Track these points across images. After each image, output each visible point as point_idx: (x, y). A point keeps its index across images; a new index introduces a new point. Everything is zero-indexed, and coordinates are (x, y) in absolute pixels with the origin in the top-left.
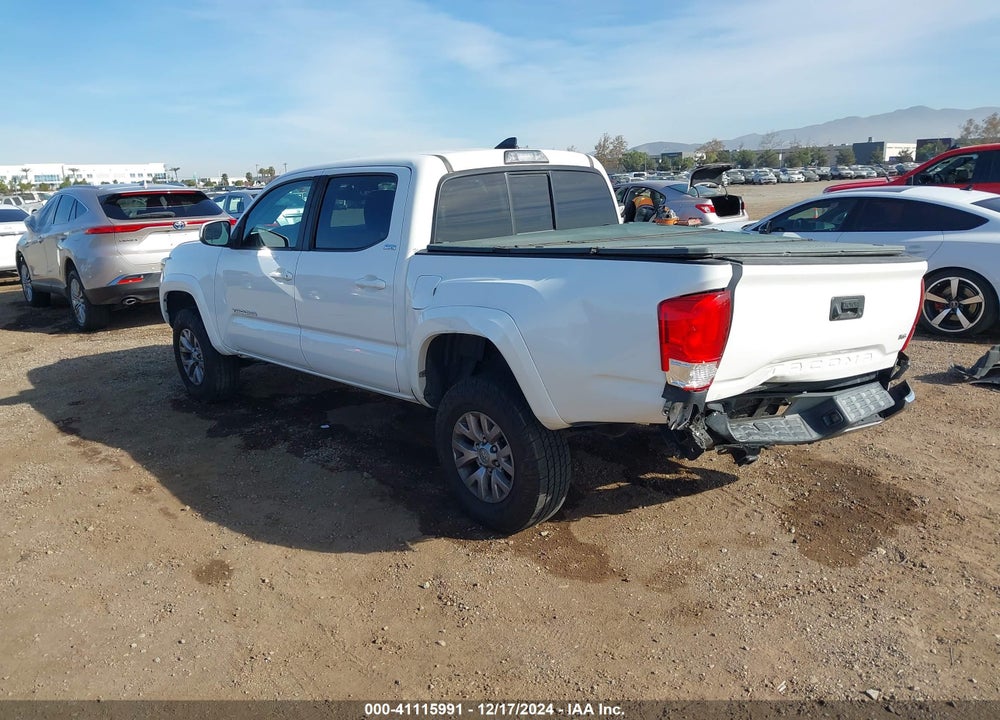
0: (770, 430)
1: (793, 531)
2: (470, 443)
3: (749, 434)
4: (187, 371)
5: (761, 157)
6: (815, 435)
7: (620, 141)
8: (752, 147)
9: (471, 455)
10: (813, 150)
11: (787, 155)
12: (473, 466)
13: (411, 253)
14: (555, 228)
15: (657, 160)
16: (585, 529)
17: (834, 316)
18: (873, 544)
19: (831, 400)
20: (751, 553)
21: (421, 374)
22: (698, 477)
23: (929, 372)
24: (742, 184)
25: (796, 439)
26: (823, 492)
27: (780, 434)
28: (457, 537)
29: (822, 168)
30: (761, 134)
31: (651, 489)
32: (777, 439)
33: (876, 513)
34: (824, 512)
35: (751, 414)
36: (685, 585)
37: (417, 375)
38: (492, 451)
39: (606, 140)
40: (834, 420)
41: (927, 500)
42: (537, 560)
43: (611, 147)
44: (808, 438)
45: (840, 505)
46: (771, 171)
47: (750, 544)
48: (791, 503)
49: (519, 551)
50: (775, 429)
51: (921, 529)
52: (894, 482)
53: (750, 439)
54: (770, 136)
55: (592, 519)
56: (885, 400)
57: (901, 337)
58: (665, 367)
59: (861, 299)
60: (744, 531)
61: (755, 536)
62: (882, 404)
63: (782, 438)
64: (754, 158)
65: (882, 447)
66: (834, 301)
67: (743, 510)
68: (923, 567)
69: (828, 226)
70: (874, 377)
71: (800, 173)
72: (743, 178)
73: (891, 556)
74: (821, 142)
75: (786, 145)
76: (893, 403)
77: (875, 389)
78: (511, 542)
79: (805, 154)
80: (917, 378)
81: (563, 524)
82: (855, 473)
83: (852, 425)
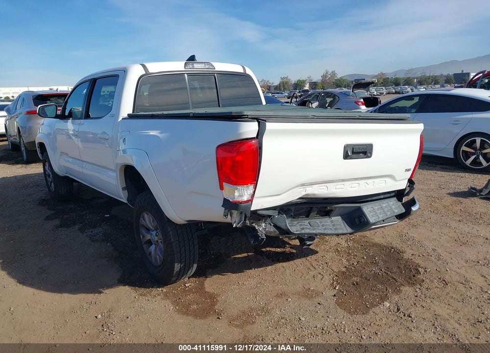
0: (319, 226)
1: (337, 288)
2: (148, 230)
3: (303, 229)
4: (49, 184)
5: (406, 81)
6: (350, 230)
7: (334, 73)
8: (401, 76)
9: (148, 237)
10: (432, 77)
11: (419, 79)
12: (150, 243)
13: (120, 119)
14: (219, 106)
15: (352, 82)
16: (213, 283)
17: (346, 156)
18: (383, 298)
19: (360, 209)
20: (306, 302)
21: (124, 189)
22: (294, 251)
23: (457, 190)
24: (394, 94)
25: (336, 232)
26: (366, 263)
27: (325, 229)
28: (135, 286)
29: (436, 86)
30: (406, 69)
31: (265, 257)
32: (322, 232)
33: (393, 278)
34: (361, 276)
35: (308, 215)
36: (254, 322)
37: (121, 190)
38: (156, 236)
39: (327, 73)
40: (362, 221)
41: (428, 270)
42: (173, 303)
43: (329, 76)
44: (345, 232)
45: (373, 272)
46: (409, 87)
47: (307, 297)
48: (344, 270)
49: (166, 296)
50: (323, 225)
51: (418, 290)
52: (412, 258)
53: (303, 232)
54: (410, 71)
55: (220, 276)
56: (399, 209)
57: (408, 170)
58: (222, 188)
59: (370, 146)
60: (307, 287)
61: (313, 291)
62: (396, 211)
63: (326, 232)
64: (402, 82)
65: (413, 235)
66: (346, 147)
67: (312, 273)
68: (410, 317)
69: (414, 111)
70: (393, 194)
71: (424, 88)
72: (394, 91)
73: (392, 307)
74: (437, 73)
75: (419, 75)
76: (404, 211)
77: (393, 202)
78: (165, 290)
79: (429, 79)
80: (449, 194)
81: (201, 279)
82: (391, 250)
83: (374, 224)
